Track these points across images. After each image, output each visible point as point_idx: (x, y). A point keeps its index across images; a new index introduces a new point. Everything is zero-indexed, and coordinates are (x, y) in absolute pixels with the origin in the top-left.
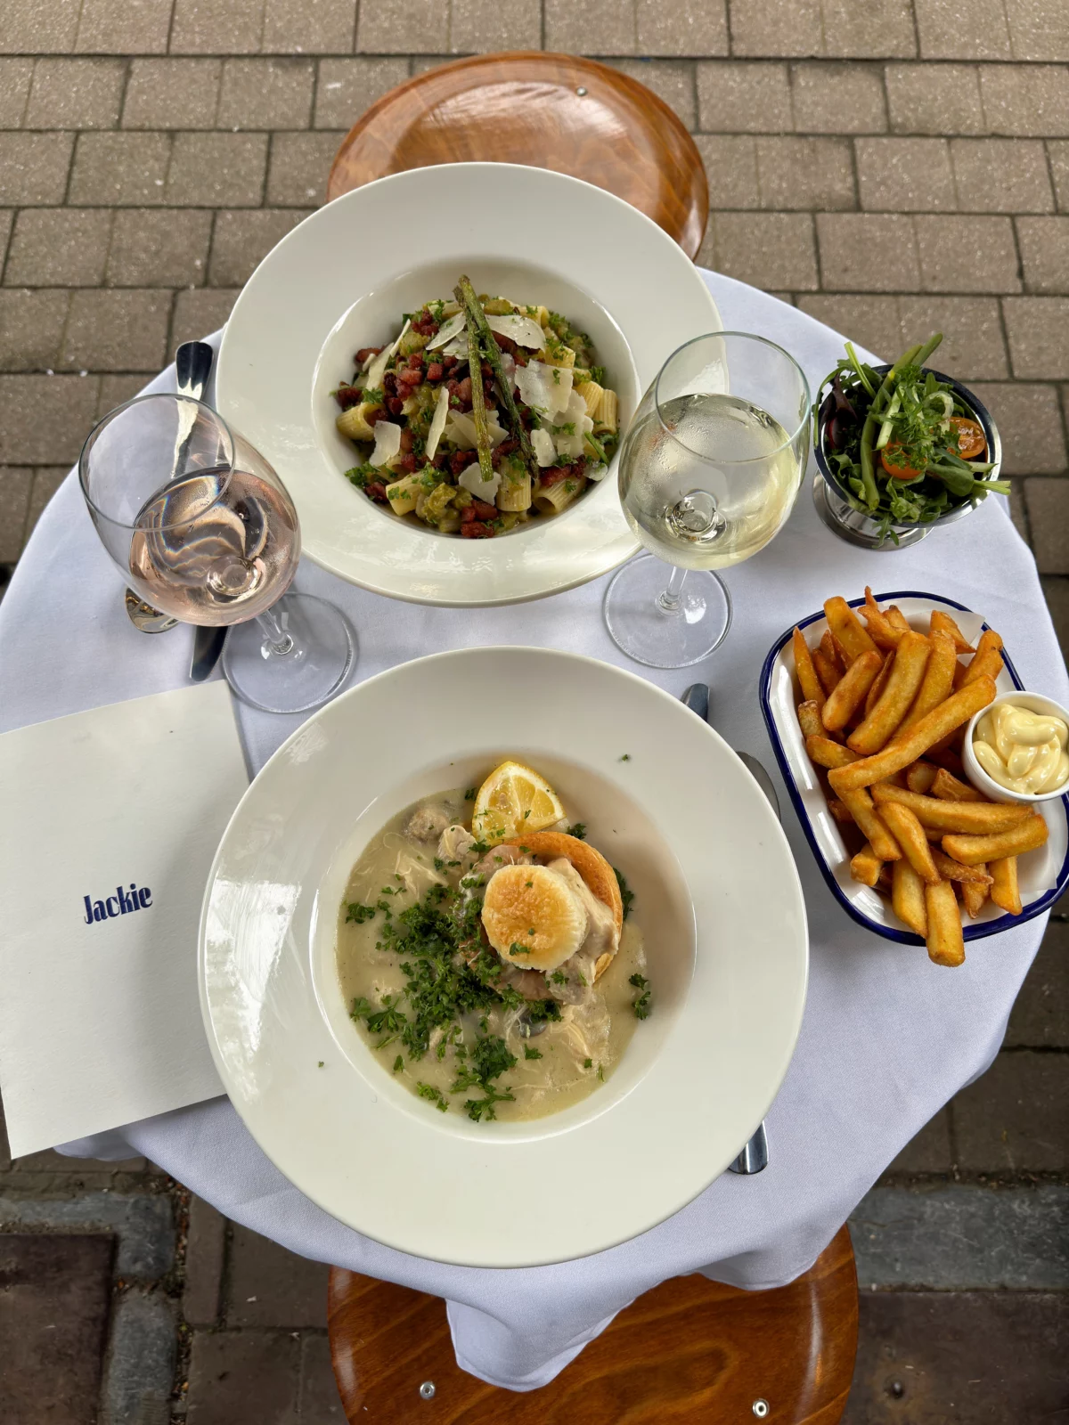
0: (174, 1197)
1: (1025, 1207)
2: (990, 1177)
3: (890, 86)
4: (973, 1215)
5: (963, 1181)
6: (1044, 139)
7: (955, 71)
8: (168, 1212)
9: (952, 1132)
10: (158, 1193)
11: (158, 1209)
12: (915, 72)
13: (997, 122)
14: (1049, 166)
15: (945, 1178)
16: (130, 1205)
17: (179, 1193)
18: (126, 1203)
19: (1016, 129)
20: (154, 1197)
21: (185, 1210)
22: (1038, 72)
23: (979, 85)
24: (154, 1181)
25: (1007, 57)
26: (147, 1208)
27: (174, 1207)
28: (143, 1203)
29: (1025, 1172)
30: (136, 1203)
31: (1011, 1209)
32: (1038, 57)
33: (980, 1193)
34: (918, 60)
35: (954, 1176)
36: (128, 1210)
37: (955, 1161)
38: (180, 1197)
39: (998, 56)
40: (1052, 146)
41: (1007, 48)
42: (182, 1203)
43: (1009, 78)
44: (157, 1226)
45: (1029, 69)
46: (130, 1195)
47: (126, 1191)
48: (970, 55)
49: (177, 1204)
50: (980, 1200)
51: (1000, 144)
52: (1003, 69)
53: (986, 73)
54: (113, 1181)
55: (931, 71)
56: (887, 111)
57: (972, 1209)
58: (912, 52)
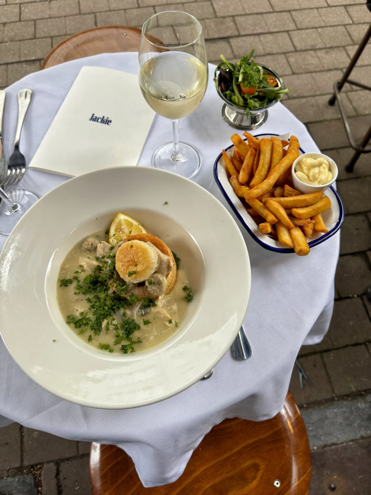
0: (34, 475)
1: (363, 404)
2: (347, 396)
3: (232, 44)
4: (345, 412)
5: (338, 400)
6: (285, 53)
7: (252, 38)
8: (33, 481)
9: (330, 382)
10: (28, 474)
11: (28, 481)
12: (239, 39)
13: (268, 50)
14: (288, 61)
15: (332, 400)
16: (16, 482)
17: (36, 472)
18: (14, 481)
19: (275, 51)
20: (26, 476)
21: (40, 479)
22: (278, 35)
23: (260, 41)
24: (25, 469)
25: (267, 31)
26: (23, 481)
27: (35, 479)
28: (21, 479)
29: (360, 391)
30: (19, 480)
31: (358, 407)
32: (276, 30)
33: (345, 403)
34: (239, 36)
35: (335, 399)
36: (16, 484)
37: (334, 392)
38: (37, 474)
39: (264, 31)
40: (287, 55)
41: (266, 28)
42: (38, 476)
43: (270, 37)
44: (29, 488)
45: (275, 34)
46: (16, 477)
47: (14, 476)
48: (255, 32)
49: (36, 477)
50: (346, 405)
51: (271, 57)
52: (267, 35)
53: (262, 37)
54: (8, 473)
55: (244, 38)
56: (233, 52)
57: (344, 409)
58: (237, 34)
